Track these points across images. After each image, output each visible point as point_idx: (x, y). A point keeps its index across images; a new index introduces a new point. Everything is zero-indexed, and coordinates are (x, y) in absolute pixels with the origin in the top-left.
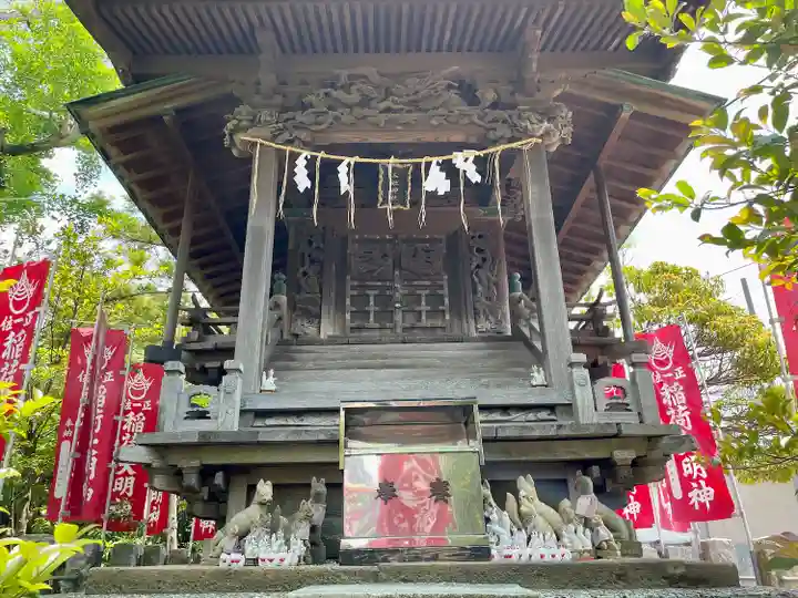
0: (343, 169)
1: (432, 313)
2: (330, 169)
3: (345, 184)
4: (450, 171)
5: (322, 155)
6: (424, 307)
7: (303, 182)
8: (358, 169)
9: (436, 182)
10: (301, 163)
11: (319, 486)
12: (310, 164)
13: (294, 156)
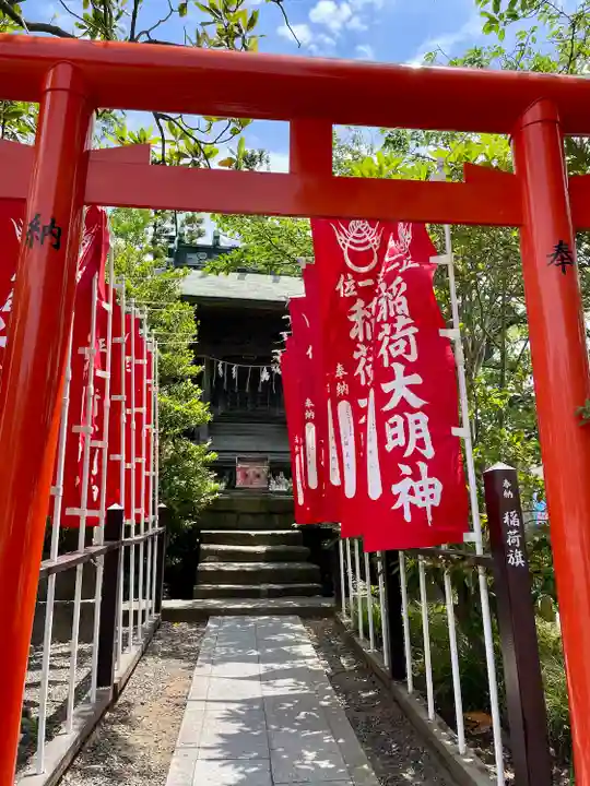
0: (234, 369)
1: (262, 404)
2: (230, 367)
3: (235, 374)
4: (269, 370)
5: (227, 363)
6: (259, 402)
7: (221, 372)
8: (239, 369)
9: (265, 376)
10: (220, 366)
11: (228, 473)
12: (223, 365)
13: (218, 363)
